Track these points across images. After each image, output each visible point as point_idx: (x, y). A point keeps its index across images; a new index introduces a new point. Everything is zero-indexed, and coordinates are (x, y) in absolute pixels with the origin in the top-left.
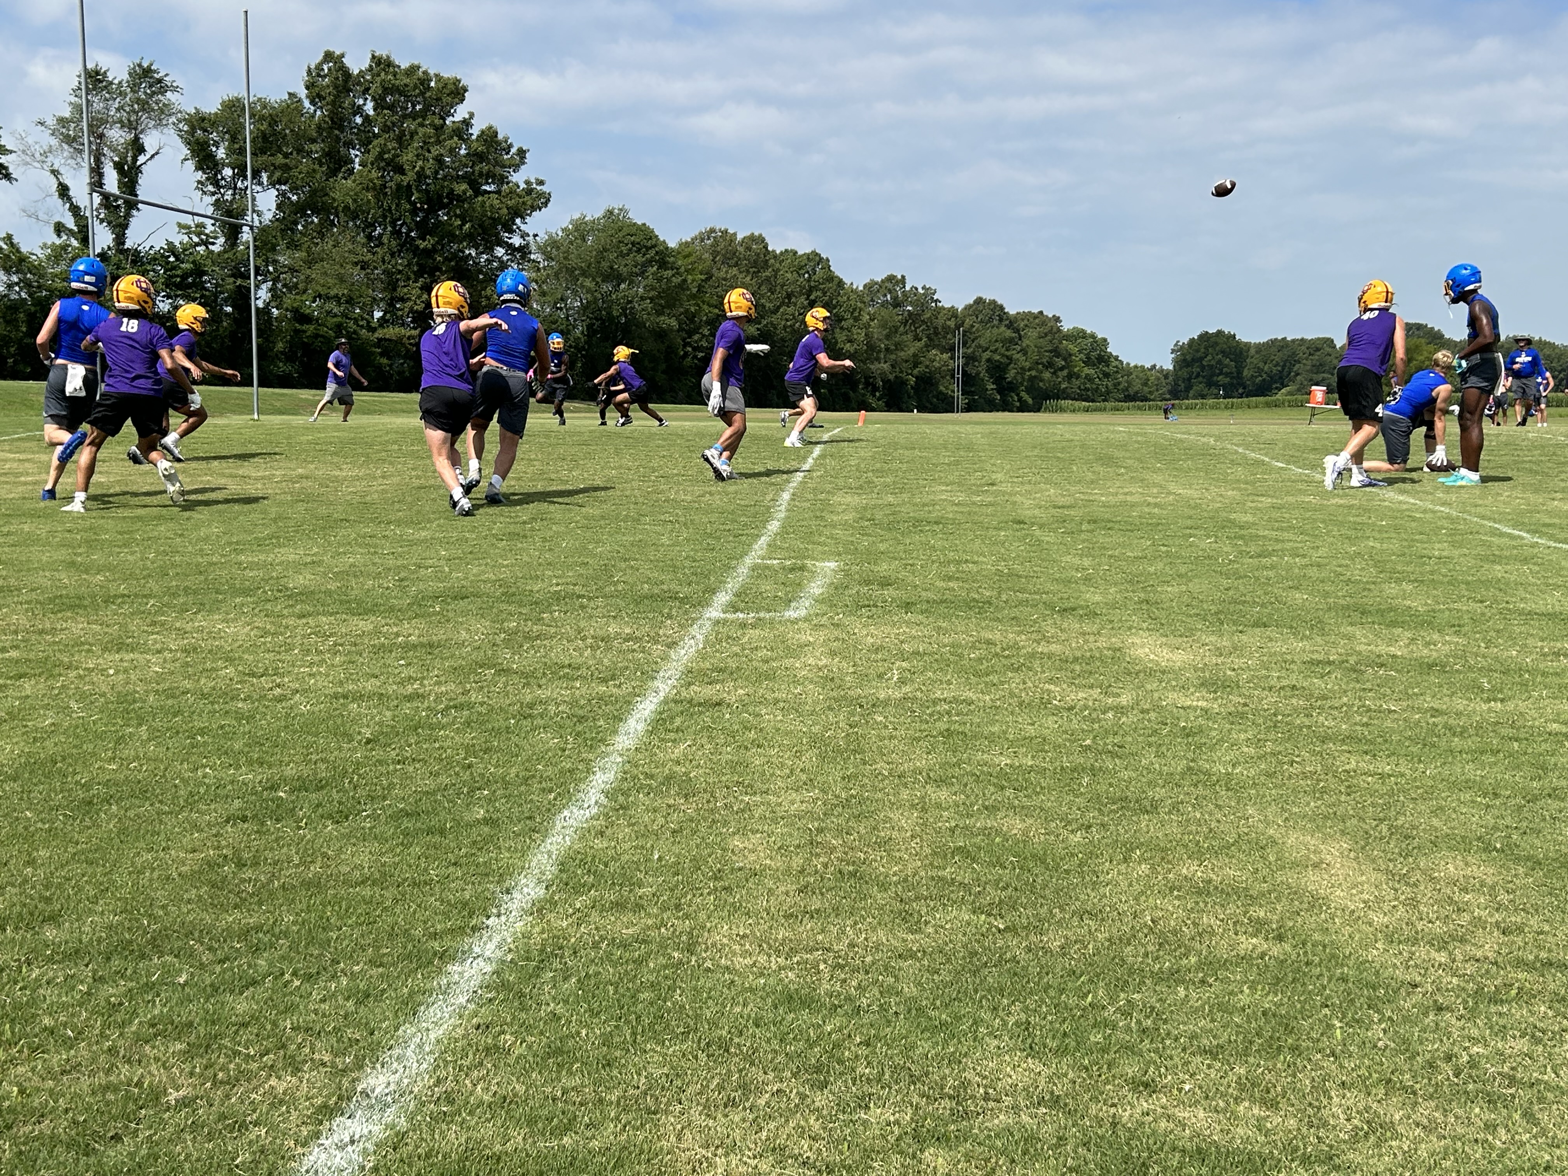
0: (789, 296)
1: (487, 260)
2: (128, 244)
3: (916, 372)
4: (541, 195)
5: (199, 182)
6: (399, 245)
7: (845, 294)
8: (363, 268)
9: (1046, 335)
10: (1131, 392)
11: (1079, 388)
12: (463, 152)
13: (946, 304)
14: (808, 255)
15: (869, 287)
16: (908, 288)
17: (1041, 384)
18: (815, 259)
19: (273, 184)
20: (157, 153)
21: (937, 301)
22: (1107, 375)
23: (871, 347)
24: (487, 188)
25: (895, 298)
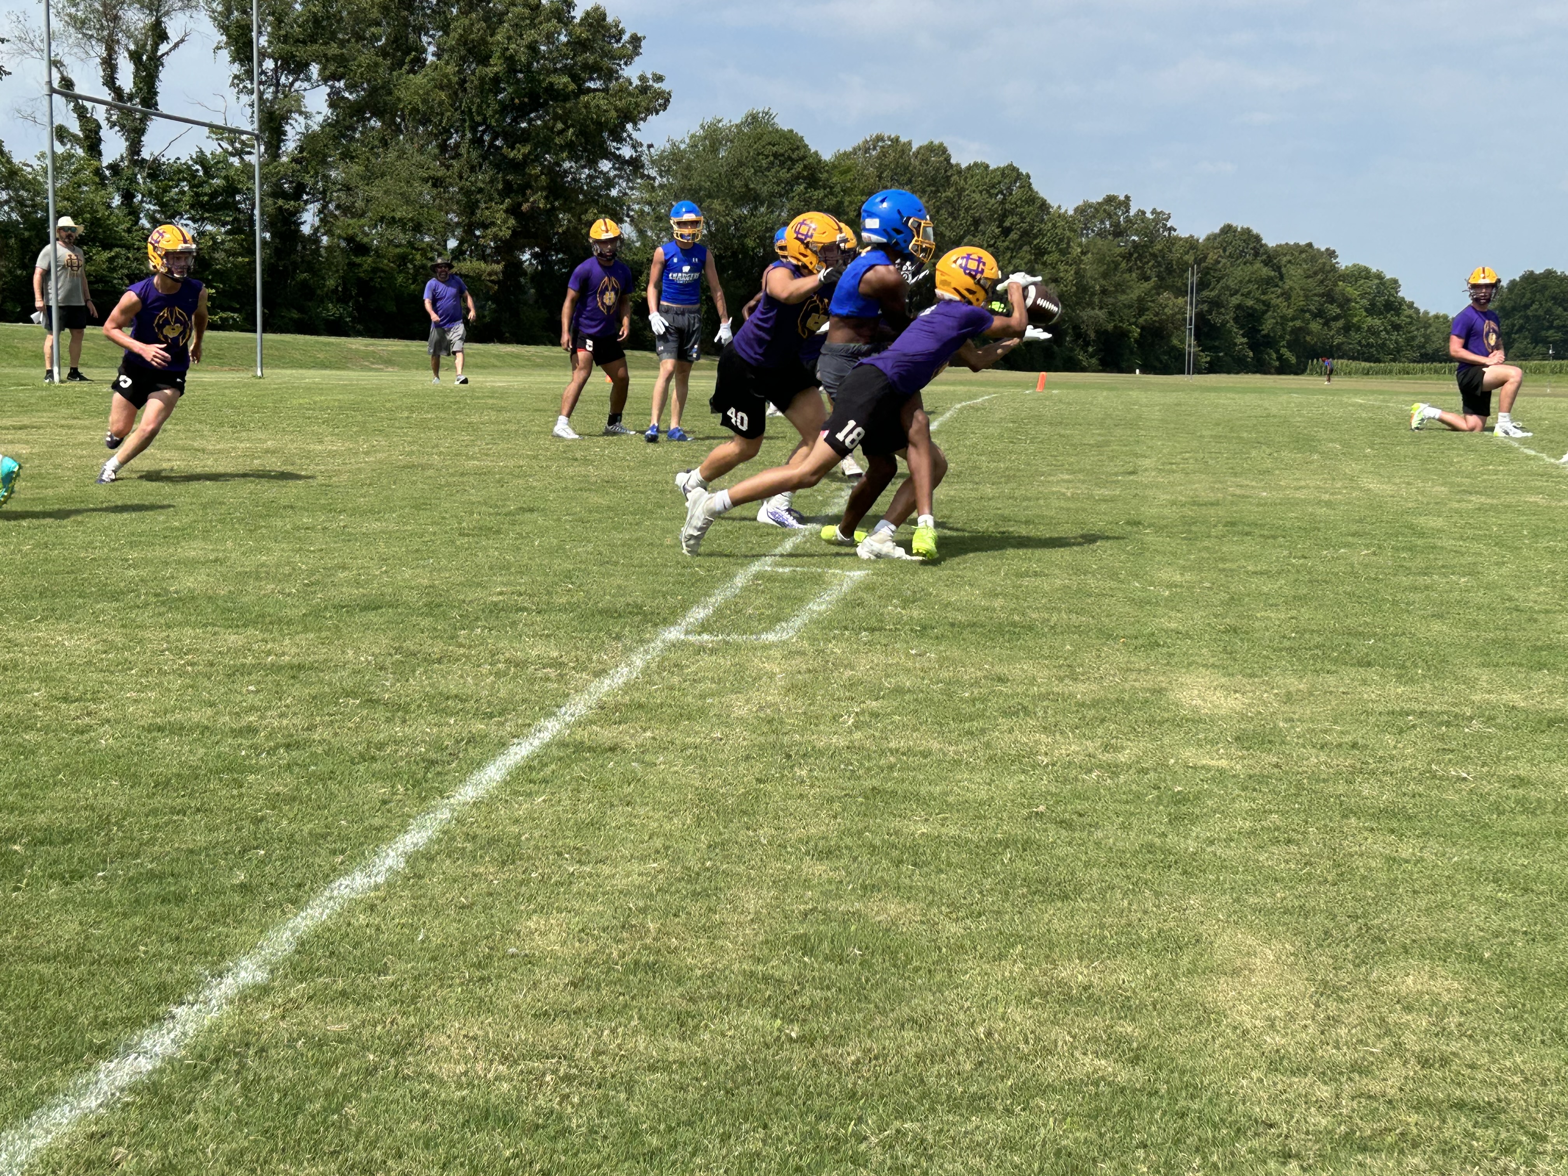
0: (976, 222)
1: (589, 176)
2: (146, 154)
3: (1141, 320)
4: (660, 94)
5: (236, 77)
6: (481, 156)
7: (1050, 220)
8: (434, 185)
9: (1316, 273)
10: (1430, 349)
11: (1359, 343)
12: (563, 39)
13: (1183, 232)
14: (1004, 169)
15: (1080, 210)
16: (1132, 212)
17: (1308, 338)
18: (1012, 174)
19: (325, 80)
20: (182, 41)
21: (1171, 229)
22: (1397, 327)
23: (1083, 289)
24: (591, 85)
25: (1116, 225)
